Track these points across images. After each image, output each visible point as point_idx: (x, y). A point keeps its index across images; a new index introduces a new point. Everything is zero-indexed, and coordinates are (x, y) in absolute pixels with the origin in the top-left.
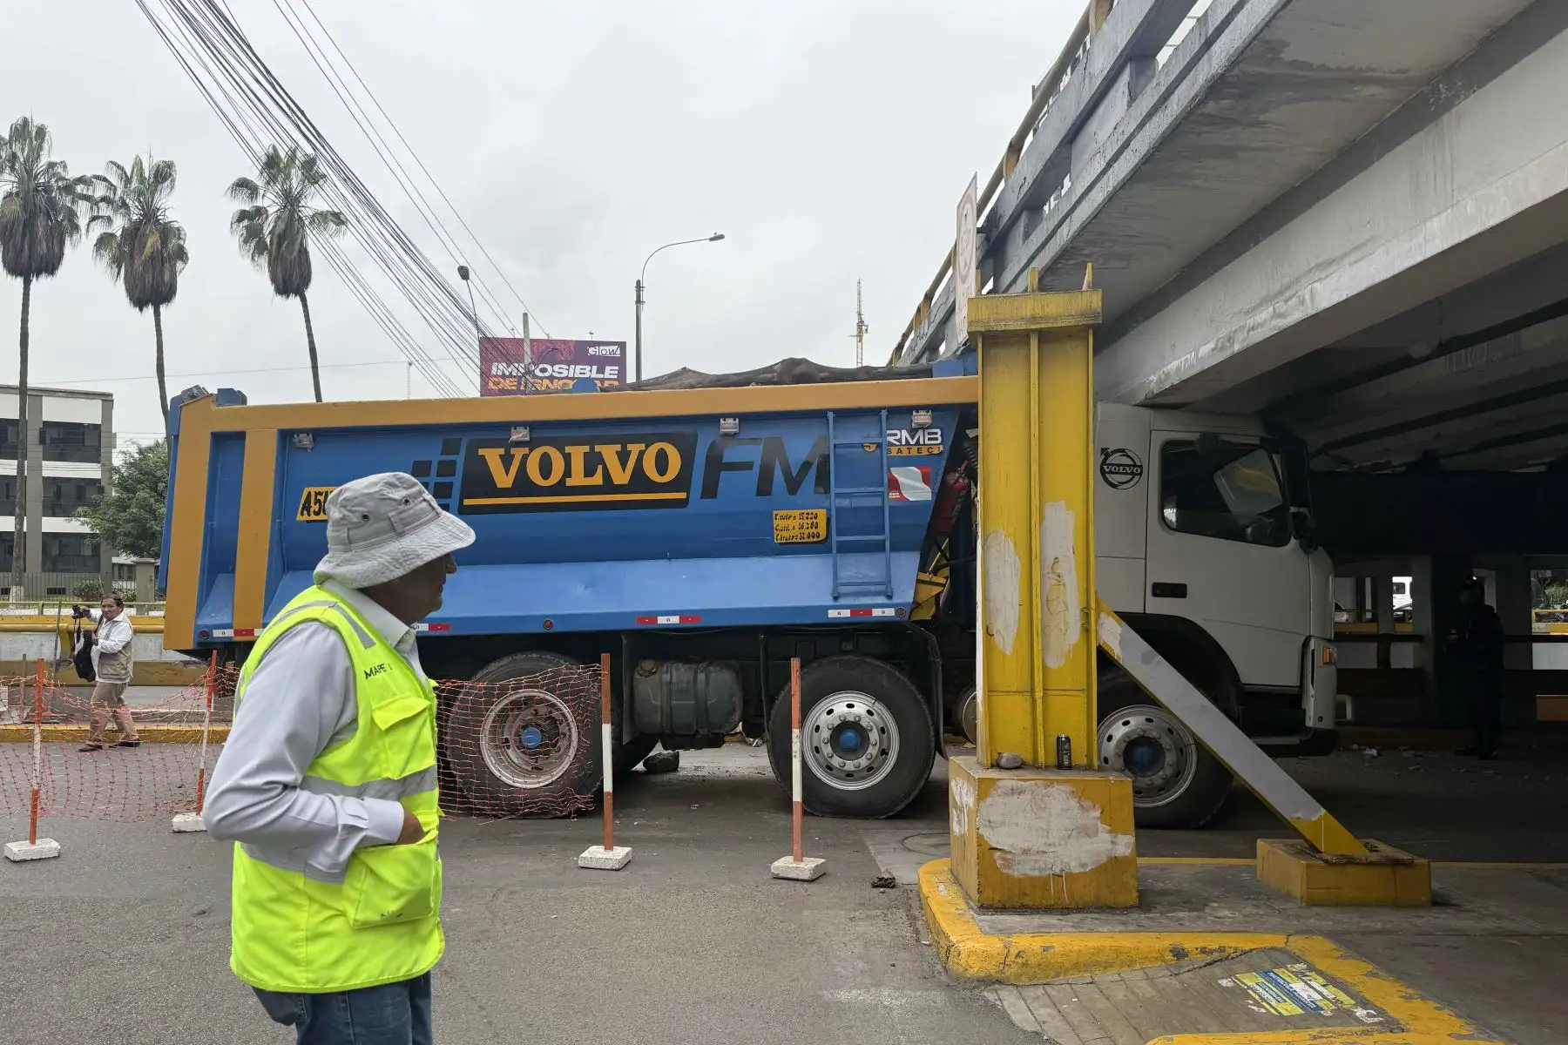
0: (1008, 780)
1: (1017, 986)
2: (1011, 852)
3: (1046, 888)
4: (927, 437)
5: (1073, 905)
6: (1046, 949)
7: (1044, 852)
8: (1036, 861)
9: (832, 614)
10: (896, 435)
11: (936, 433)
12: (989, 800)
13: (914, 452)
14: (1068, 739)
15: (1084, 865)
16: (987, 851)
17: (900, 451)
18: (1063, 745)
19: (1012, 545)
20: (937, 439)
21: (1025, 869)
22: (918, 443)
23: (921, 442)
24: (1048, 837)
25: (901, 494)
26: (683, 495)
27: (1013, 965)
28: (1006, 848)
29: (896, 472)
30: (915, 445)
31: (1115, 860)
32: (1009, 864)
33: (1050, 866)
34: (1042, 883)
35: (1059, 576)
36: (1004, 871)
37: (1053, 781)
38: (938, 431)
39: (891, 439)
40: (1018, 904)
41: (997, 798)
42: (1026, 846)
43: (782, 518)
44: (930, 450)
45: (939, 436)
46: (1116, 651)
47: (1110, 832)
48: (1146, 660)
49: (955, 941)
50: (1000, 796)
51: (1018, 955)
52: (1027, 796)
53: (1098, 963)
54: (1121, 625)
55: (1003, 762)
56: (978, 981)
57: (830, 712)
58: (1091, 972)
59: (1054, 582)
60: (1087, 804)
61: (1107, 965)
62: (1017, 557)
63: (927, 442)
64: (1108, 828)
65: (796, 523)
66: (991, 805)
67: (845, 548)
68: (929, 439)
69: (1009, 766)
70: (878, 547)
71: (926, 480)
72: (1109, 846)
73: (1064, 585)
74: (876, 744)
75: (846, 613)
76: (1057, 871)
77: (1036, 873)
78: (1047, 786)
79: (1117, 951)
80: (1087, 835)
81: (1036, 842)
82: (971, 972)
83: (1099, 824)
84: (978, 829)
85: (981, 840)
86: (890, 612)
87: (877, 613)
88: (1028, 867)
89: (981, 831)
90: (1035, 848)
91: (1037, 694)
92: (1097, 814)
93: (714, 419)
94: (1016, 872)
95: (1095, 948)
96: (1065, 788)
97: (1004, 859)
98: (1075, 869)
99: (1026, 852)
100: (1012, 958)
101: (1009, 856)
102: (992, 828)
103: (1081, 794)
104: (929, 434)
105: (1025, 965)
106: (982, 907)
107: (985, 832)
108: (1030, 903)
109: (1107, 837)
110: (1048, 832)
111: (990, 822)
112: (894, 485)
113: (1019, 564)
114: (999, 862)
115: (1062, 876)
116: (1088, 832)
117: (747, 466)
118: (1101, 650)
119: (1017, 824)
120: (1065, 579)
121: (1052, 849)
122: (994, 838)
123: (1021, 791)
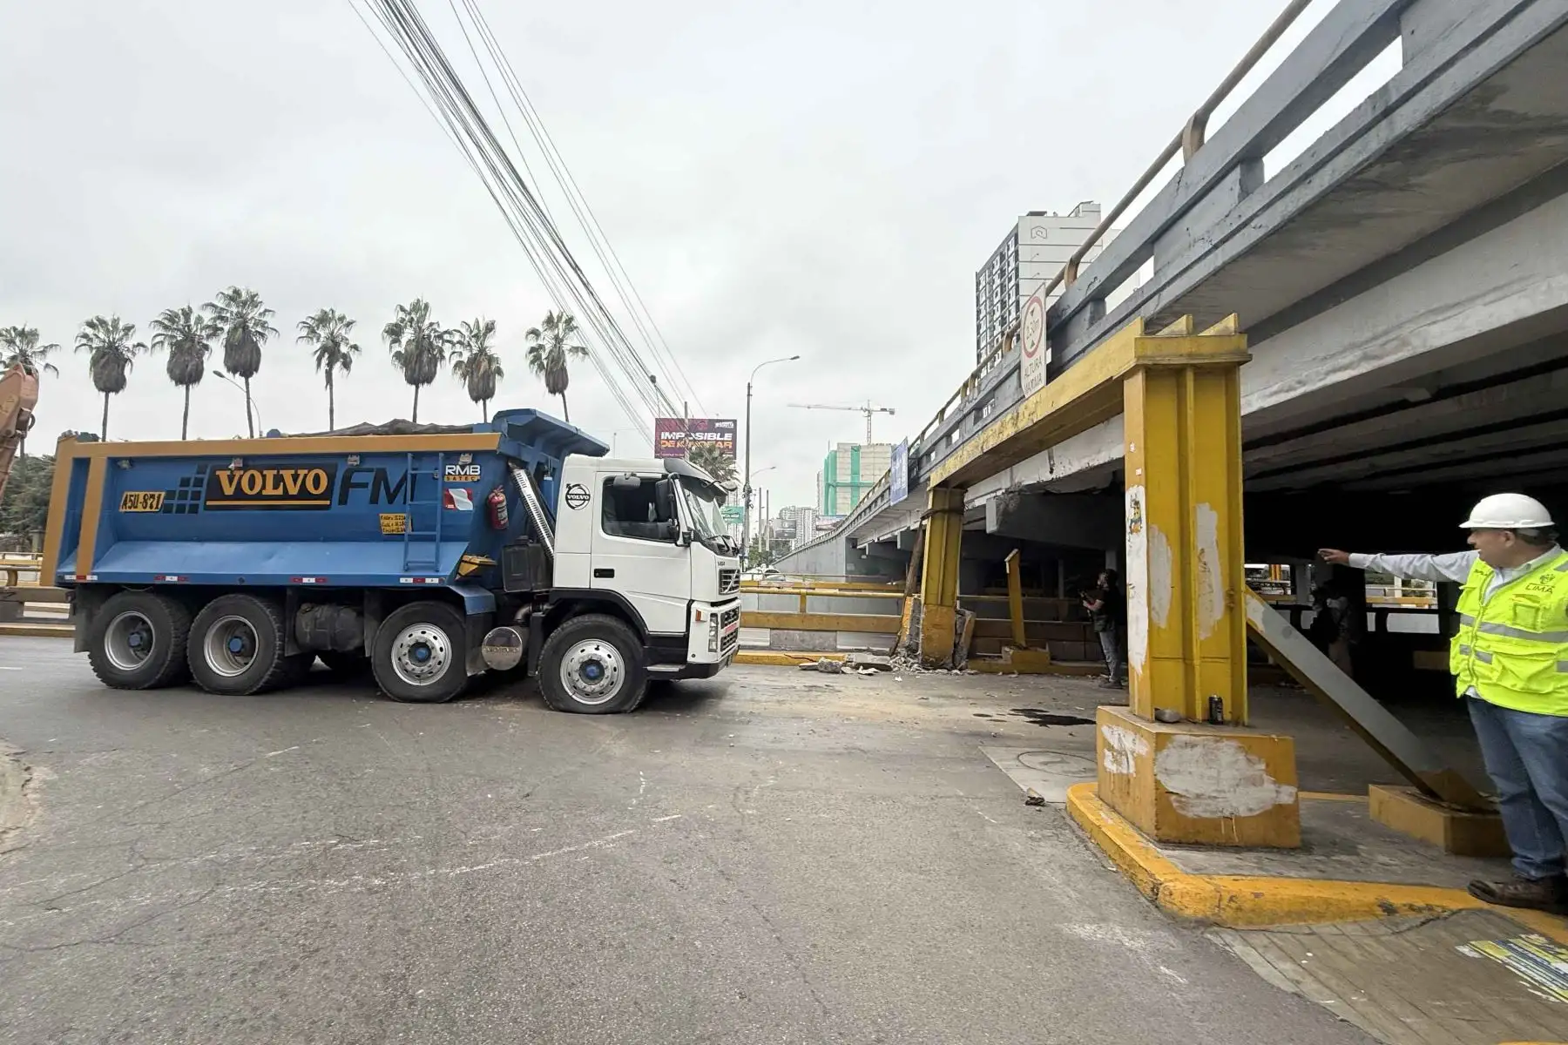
0: (1181, 734)
1: (1237, 930)
2: (1185, 796)
3: (1217, 827)
5: (1242, 844)
6: (1257, 895)
7: (1215, 797)
8: (1209, 805)
12: (1165, 752)
14: (1220, 700)
15: (1251, 810)
16: (1163, 796)
18: (1214, 706)
19: (1164, 540)
21: (1197, 811)
24: (1218, 784)
27: (1228, 909)
28: (1180, 793)
31: (1279, 808)
32: (1184, 806)
33: (1221, 810)
34: (1214, 824)
35: (1205, 564)
36: (1179, 812)
37: (1222, 737)
40: (1193, 841)
41: (1173, 750)
42: (1198, 792)
46: (1260, 627)
47: (1274, 783)
48: (1286, 634)
49: (1162, 880)
50: (1175, 747)
51: (1231, 899)
52: (1198, 750)
53: (1309, 913)
54: (1261, 605)
55: (1167, 717)
56: (1196, 922)
58: (1305, 921)
59: (1201, 569)
60: (1253, 758)
61: (1320, 916)
62: (1170, 548)
64: (1273, 779)
66: (1168, 755)
69: (1172, 721)
72: (1274, 795)
73: (1210, 571)
76: (1227, 814)
77: (1209, 815)
78: (1217, 741)
79: (1327, 902)
80: (1254, 785)
81: (1208, 788)
82: (1188, 912)
83: (1265, 776)
84: (1155, 775)
85: (1157, 784)
88: (1201, 809)
89: (1158, 777)
90: (1207, 794)
91: (1195, 661)
92: (1263, 766)
94: (1190, 814)
95: (1305, 898)
96: (1234, 743)
97: (1179, 802)
98: (1243, 812)
99: (1198, 796)
100: (1225, 902)
101: (1183, 799)
102: (1168, 775)
103: (1247, 748)
105: (1239, 909)
106: (1160, 841)
107: (1161, 778)
108: (1203, 841)
109: (1272, 787)
110: (1218, 781)
111: (1166, 770)
113: (1170, 554)
114: (1175, 804)
115: (1232, 819)
116: (1255, 782)
118: (1248, 625)
119: (1190, 773)
120: (1210, 566)
121: (1223, 795)
122: (1171, 784)
123: (1193, 746)
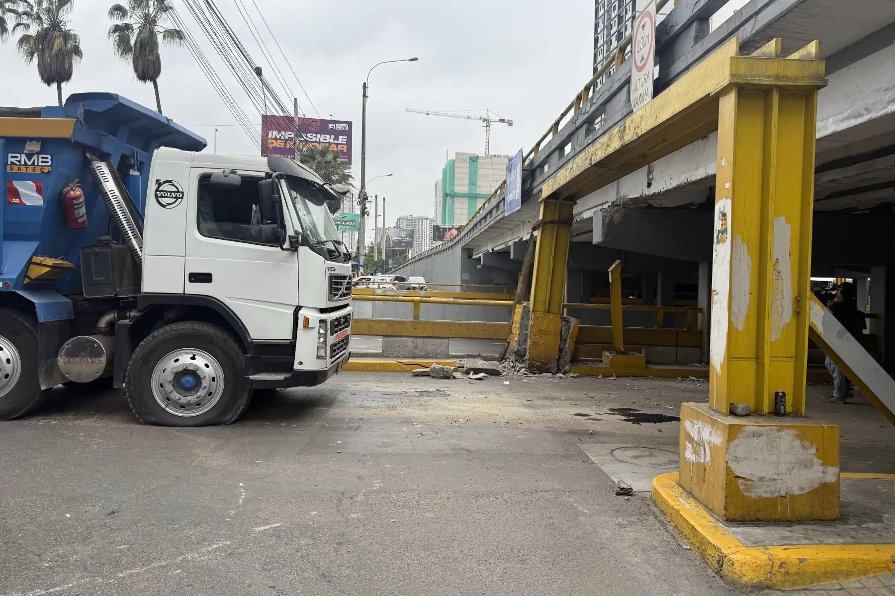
0: (750, 425)
1: (783, 591)
2: (749, 480)
3: (775, 506)
5: (794, 519)
6: (801, 561)
7: (774, 480)
8: (768, 486)
12: (736, 441)
14: (784, 394)
15: (802, 489)
16: (732, 479)
18: (779, 398)
19: (746, 247)
21: (761, 492)
24: (777, 468)
27: (778, 574)
28: (747, 477)
31: (824, 486)
32: (749, 488)
33: (778, 490)
34: (772, 502)
35: (779, 273)
36: (745, 494)
37: (782, 427)
40: (754, 518)
41: (742, 439)
42: (761, 475)
46: (820, 329)
47: (822, 464)
48: (840, 335)
49: (727, 553)
50: (744, 438)
51: (781, 566)
52: (763, 439)
53: (841, 572)
54: (823, 309)
55: (739, 411)
56: (753, 586)
58: (837, 579)
59: (775, 277)
60: (806, 443)
61: (848, 574)
62: (749, 257)
64: (821, 462)
66: (738, 444)
69: (743, 414)
72: (821, 475)
73: (782, 279)
76: (783, 494)
77: (768, 495)
78: (778, 431)
79: (855, 562)
80: (806, 466)
81: (769, 473)
82: (745, 579)
83: (815, 459)
84: (727, 462)
85: (728, 470)
89: (729, 464)
90: (768, 477)
91: (765, 361)
92: (814, 451)
94: (753, 495)
95: (838, 560)
96: (792, 432)
97: (745, 485)
98: (796, 491)
99: (761, 479)
100: (776, 568)
101: (749, 483)
102: (738, 462)
103: (802, 436)
105: (787, 573)
106: (727, 520)
107: (733, 465)
108: (762, 518)
109: (821, 468)
110: (778, 465)
111: (736, 457)
113: (750, 263)
114: (741, 487)
115: (786, 497)
116: (806, 464)
118: (810, 328)
119: (756, 459)
120: (783, 275)
121: (780, 477)
122: (739, 470)
123: (760, 435)
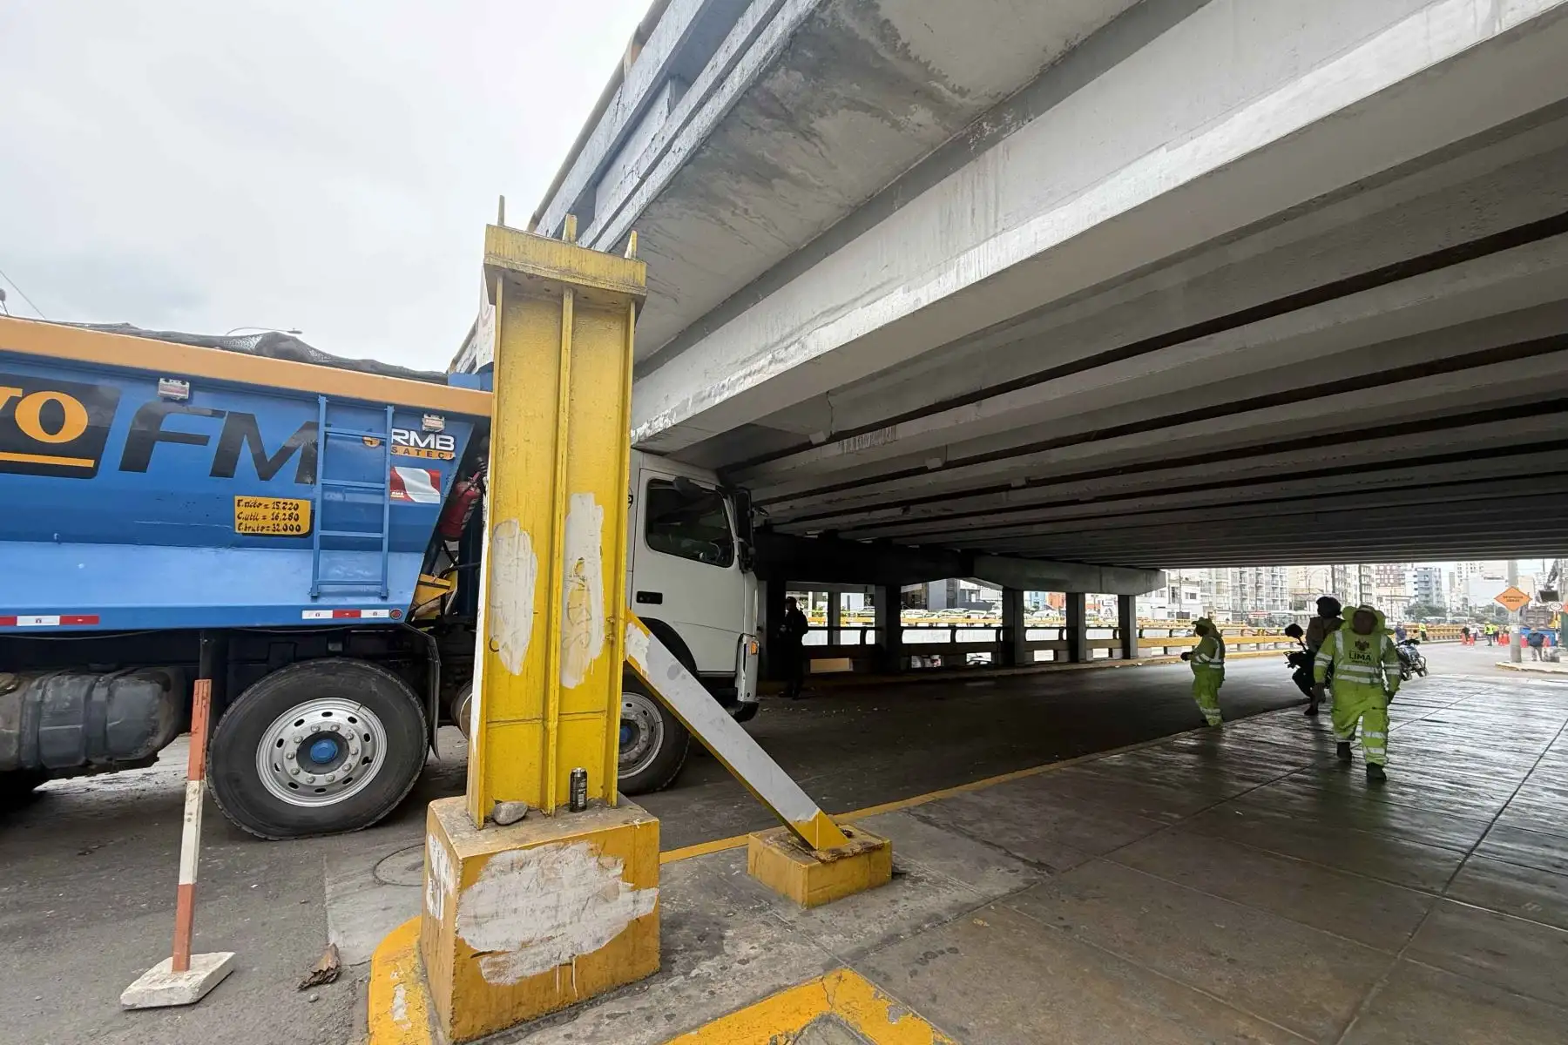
0: (506, 851)
2: (503, 952)
3: (549, 985)
4: (439, 442)
5: (585, 1000)
7: (550, 938)
8: (540, 954)
9: (307, 615)
10: (404, 435)
11: (449, 440)
12: (477, 887)
13: (423, 455)
15: (598, 941)
16: (468, 960)
17: (407, 451)
18: (576, 784)
19: (529, 540)
20: (449, 446)
21: (522, 968)
22: (428, 446)
23: (432, 446)
24: (556, 917)
25: (405, 494)
26: (90, 463)
28: (497, 949)
29: (403, 473)
30: (425, 448)
31: (635, 925)
32: (498, 969)
33: (556, 955)
34: (544, 981)
35: (583, 580)
36: (492, 981)
37: (565, 841)
38: (452, 439)
39: (398, 438)
40: (510, 1021)
41: (489, 881)
42: (525, 937)
43: (247, 504)
44: (441, 456)
45: (451, 443)
46: (643, 667)
47: (633, 889)
48: (672, 674)
50: (493, 876)
52: (531, 870)
54: (647, 635)
55: (501, 816)
57: (300, 722)
59: (577, 587)
60: (607, 860)
62: (534, 555)
63: (438, 447)
64: (631, 885)
65: (269, 513)
66: (480, 892)
67: (330, 545)
68: (441, 445)
70: (375, 546)
71: (435, 483)
72: (631, 907)
73: (588, 590)
74: (356, 754)
75: (327, 615)
76: (565, 958)
77: (539, 970)
78: (558, 849)
80: (606, 900)
81: (539, 926)
83: (621, 882)
84: (457, 932)
85: (460, 943)
86: (384, 614)
87: (366, 614)
88: (527, 965)
89: (460, 935)
90: (539, 936)
91: (550, 724)
92: (619, 870)
93: (150, 378)
94: (509, 979)
96: (583, 847)
97: (495, 964)
98: (588, 948)
99: (524, 945)
101: (501, 959)
102: (478, 925)
103: (602, 847)
104: (441, 439)
107: (466, 935)
108: (526, 1014)
109: (630, 896)
110: (557, 911)
111: (475, 917)
112: (398, 484)
113: (536, 565)
114: (486, 970)
115: (571, 964)
116: (605, 897)
117: (203, 440)
118: (626, 665)
119: (515, 911)
120: (590, 583)
121: (560, 931)
122: (479, 940)
123: (523, 865)
